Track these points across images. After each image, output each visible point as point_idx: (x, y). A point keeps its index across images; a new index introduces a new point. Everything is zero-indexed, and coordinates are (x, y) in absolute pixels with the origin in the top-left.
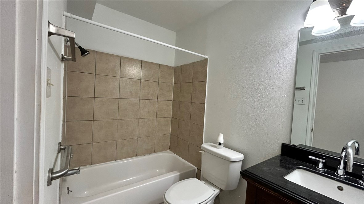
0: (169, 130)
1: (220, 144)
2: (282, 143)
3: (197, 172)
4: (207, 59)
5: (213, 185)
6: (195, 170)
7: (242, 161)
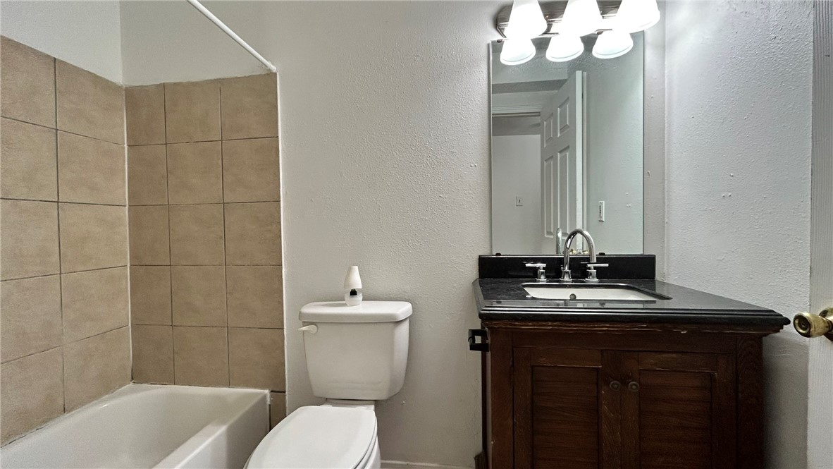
0: (124, 311)
1: (353, 293)
2: (480, 256)
3: (271, 401)
4: (276, 74)
5: (351, 402)
6: (265, 397)
7: (408, 320)
